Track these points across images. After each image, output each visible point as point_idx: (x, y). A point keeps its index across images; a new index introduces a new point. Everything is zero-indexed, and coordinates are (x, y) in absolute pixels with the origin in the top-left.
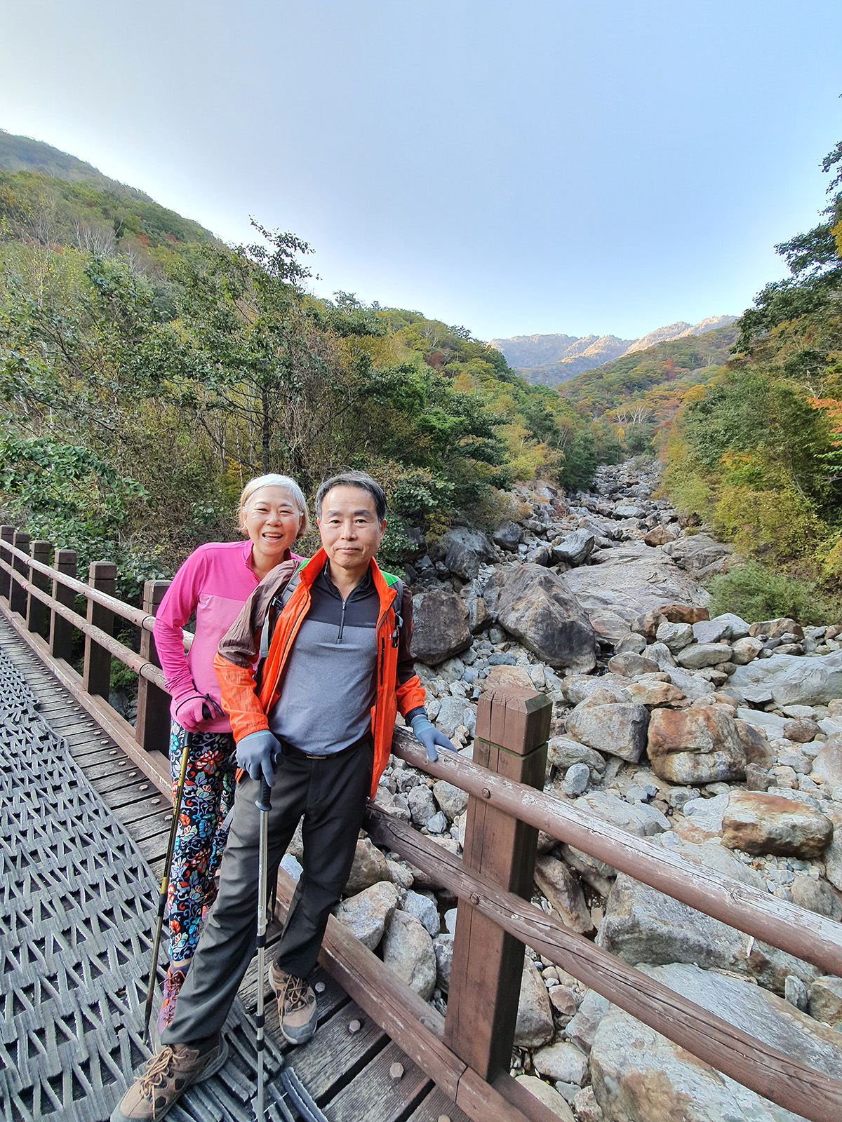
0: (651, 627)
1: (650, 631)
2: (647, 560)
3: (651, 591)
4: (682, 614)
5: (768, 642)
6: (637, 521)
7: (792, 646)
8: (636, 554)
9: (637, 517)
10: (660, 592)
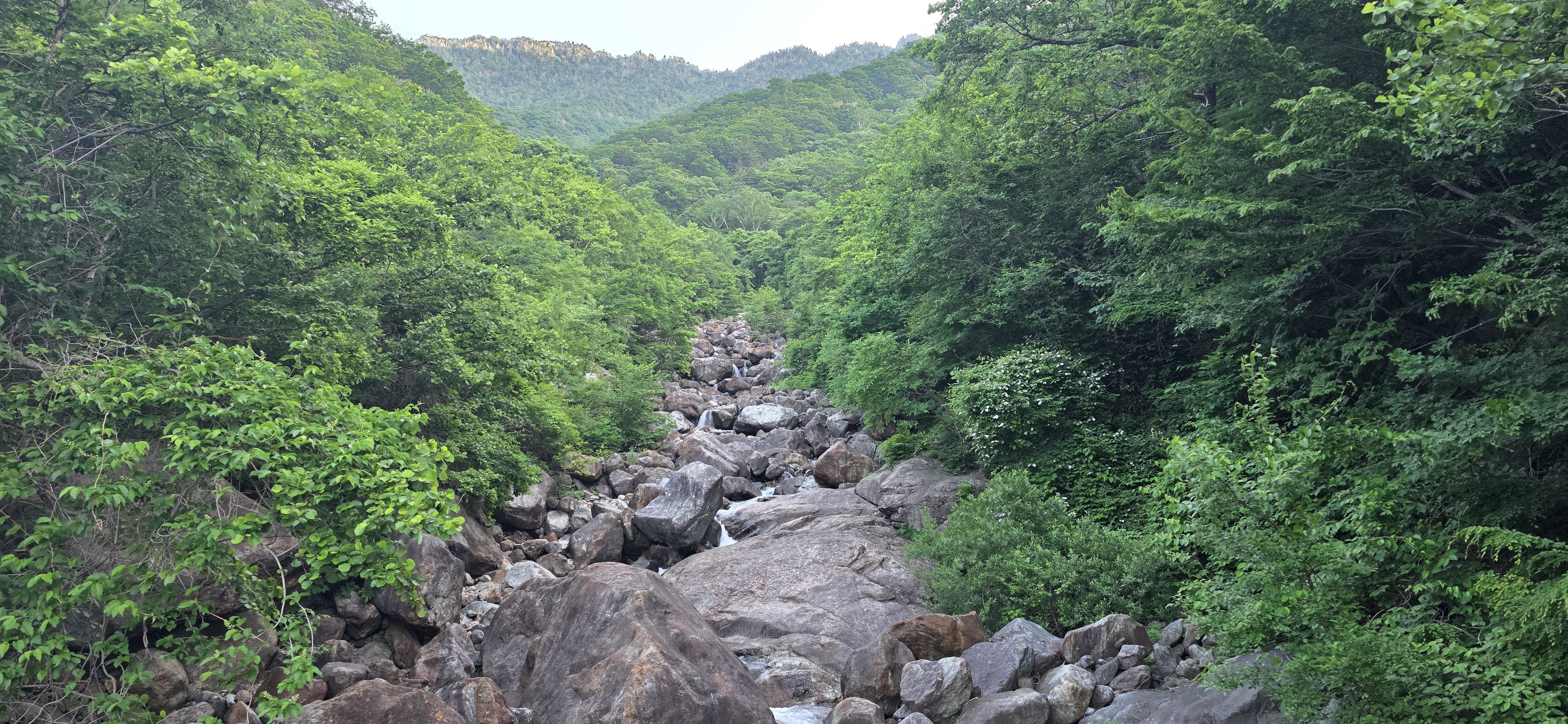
0: (884, 676)
1: (885, 687)
2: (835, 519)
3: (860, 589)
4: (938, 635)
5: (1100, 668)
6: (788, 434)
7: (1141, 671)
8: (808, 507)
9: (786, 426)
10: (877, 589)
